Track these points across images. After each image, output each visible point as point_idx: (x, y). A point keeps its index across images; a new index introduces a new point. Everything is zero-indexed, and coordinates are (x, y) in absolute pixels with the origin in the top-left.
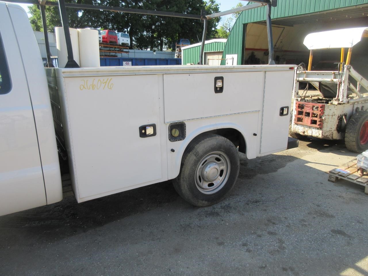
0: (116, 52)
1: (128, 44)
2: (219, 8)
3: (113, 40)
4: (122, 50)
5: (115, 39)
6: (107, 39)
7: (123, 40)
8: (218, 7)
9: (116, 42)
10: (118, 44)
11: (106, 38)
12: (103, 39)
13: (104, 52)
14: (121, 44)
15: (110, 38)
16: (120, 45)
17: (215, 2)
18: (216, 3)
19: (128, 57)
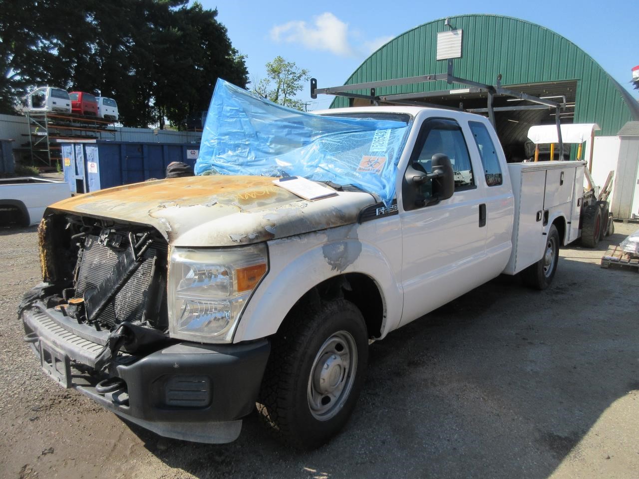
0: (94, 130)
1: (114, 116)
2: (245, 62)
3: (91, 110)
4: (104, 128)
5: (93, 107)
6: (80, 107)
7: (107, 110)
8: (243, 60)
9: (95, 114)
10: (99, 116)
11: (78, 105)
12: (73, 107)
13: (74, 130)
14: (103, 117)
15: (86, 106)
16: (102, 119)
17: (237, 52)
18: (239, 54)
19: (113, 140)
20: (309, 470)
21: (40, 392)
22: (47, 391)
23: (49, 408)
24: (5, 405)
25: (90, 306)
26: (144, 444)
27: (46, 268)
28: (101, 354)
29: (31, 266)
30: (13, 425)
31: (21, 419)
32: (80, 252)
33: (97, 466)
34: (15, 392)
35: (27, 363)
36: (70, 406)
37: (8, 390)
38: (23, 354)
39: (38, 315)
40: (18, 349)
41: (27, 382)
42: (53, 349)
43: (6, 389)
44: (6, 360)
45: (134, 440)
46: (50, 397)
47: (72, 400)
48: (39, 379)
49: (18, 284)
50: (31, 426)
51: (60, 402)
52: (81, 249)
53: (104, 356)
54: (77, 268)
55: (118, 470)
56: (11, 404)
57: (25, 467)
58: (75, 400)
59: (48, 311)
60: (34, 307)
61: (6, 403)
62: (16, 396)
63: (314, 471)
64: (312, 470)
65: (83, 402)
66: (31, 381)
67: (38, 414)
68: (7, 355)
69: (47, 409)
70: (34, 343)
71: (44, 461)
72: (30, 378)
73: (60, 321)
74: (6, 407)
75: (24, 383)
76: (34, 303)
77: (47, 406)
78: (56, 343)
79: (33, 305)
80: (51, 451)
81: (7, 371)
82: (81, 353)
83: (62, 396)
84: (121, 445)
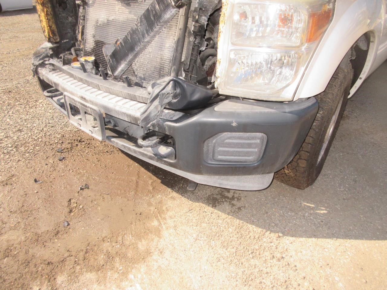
20: (308, 204)
21: (58, 137)
22: (63, 136)
23: (69, 150)
24: (34, 148)
25: (113, 61)
26: (160, 181)
27: (49, 28)
28: (146, 111)
29: (14, 40)
30: (46, 164)
31: (51, 159)
32: (81, 10)
33: (130, 200)
34: (38, 137)
35: (38, 113)
36: (87, 149)
37: (31, 135)
38: (33, 106)
39: (53, 72)
40: (27, 102)
41: (45, 129)
42: (82, 104)
43: (30, 135)
44: (21, 111)
45: (151, 178)
46: (68, 141)
47: (86, 144)
48: (53, 127)
49: (9, 53)
50: (61, 165)
51: (77, 145)
52: (82, 7)
53: (150, 113)
54: (81, 27)
55: (150, 204)
56: (38, 147)
57: (70, 200)
58: (89, 144)
59: (65, 68)
60: (47, 64)
61: (34, 145)
62: (40, 140)
63: (313, 206)
64: (311, 205)
65: (95, 146)
66: (47, 128)
67: (63, 155)
68: (21, 107)
69: (69, 151)
70: (52, 98)
71: (84, 195)
72: (46, 125)
73: (81, 77)
74: (35, 149)
75: (43, 129)
76: (46, 61)
77: (68, 149)
78: (85, 99)
79: (47, 62)
80: (87, 187)
81: (25, 120)
82: (117, 108)
83: (77, 140)
84: (142, 182)
